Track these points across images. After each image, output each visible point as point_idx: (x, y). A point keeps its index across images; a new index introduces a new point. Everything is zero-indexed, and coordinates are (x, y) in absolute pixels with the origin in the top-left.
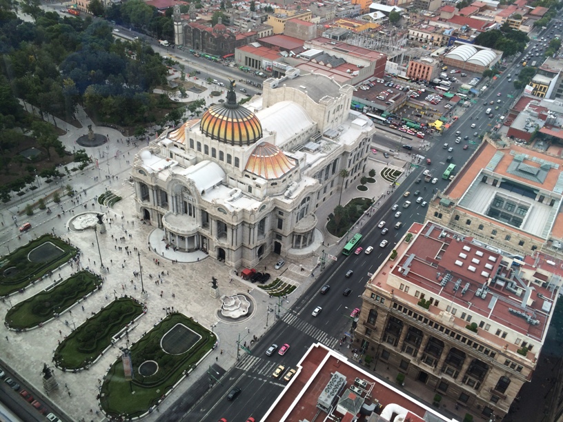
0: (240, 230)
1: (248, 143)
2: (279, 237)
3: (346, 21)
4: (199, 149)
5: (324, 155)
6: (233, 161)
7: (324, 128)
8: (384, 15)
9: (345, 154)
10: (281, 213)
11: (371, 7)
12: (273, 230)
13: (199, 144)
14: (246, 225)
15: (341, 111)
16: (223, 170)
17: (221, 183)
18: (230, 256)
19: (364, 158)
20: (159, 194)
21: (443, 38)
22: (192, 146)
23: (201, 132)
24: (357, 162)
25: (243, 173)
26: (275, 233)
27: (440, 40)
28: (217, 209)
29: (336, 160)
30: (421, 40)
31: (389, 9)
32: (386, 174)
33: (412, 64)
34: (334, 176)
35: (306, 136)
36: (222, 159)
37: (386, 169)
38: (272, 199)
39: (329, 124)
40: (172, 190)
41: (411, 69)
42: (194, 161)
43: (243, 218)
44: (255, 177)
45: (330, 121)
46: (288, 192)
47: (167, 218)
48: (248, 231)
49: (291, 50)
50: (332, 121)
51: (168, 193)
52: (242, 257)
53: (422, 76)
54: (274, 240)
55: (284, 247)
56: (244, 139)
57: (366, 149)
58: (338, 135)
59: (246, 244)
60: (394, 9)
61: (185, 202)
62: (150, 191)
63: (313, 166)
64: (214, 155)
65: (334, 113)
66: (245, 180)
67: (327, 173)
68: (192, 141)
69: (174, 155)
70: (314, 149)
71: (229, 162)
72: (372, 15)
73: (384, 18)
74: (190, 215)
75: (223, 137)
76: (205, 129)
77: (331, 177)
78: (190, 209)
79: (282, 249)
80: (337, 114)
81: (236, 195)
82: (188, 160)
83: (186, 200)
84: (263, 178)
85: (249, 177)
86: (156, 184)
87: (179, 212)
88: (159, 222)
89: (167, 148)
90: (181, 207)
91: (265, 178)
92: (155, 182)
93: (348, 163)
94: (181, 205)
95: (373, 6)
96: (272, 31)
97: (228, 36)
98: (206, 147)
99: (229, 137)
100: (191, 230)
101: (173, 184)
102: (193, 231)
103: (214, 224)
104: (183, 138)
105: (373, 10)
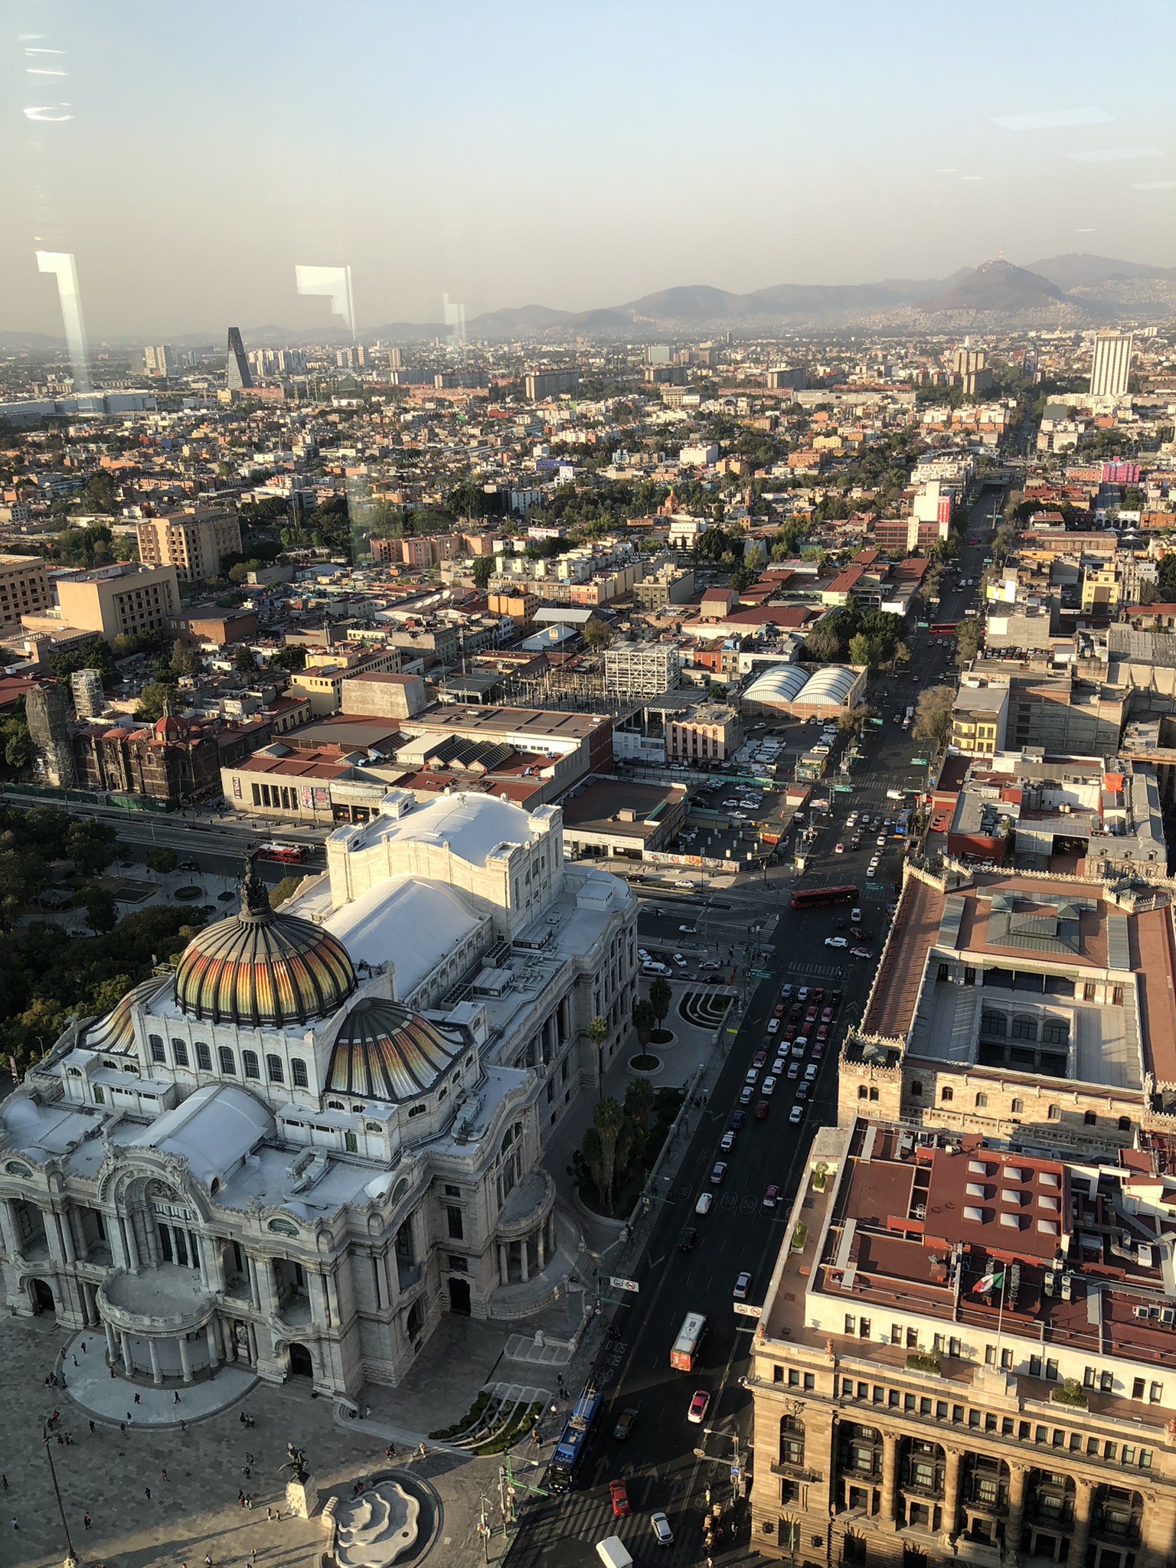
0: (344, 1272)
1: (323, 1013)
2: (458, 1262)
3: (489, 659)
4: (182, 1060)
5: (530, 995)
6: (287, 1071)
7: (512, 925)
8: (572, 631)
9: (580, 980)
10: (452, 1191)
11: (537, 617)
12: (435, 1246)
13: (179, 1046)
14: (359, 1252)
15: (544, 873)
16: (263, 1103)
17: (261, 1146)
18: (327, 1361)
19: (629, 979)
20: (78, 1222)
22: (159, 1056)
23: (179, 1010)
24: (612, 997)
25: (321, 1098)
26: (444, 1255)
28: (265, 1225)
29: (561, 1005)
33: (675, 729)
34: (565, 1047)
35: (470, 955)
36: (252, 1072)
37: (688, 995)
38: (420, 1153)
39: (521, 912)
40: (118, 1200)
41: (675, 740)
42: (169, 1097)
43: (349, 1233)
44: (357, 1102)
45: (523, 903)
46: (458, 1125)
47: (113, 1288)
48: (371, 1270)
50: (528, 902)
51: (104, 1210)
52: (362, 1355)
53: (705, 752)
54: (446, 1277)
55: (479, 1289)
56: (311, 1003)
57: (628, 957)
58: (550, 935)
59: (372, 1309)
61: (163, 1229)
62: (49, 1221)
63: (508, 1033)
64: (228, 1067)
65: (528, 882)
66: (330, 1117)
67: (546, 1043)
68: (156, 1042)
69: (106, 1093)
70: (498, 986)
71: (276, 1076)
72: (544, 633)
73: (574, 635)
74: (183, 1260)
75: (249, 1012)
76: (191, 997)
77: (559, 1051)
78: (180, 1243)
79: (473, 1295)
80: (535, 883)
81: (313, 1171)
82: (152, 1097)
83: (163, 1221)
84: (384, 1100)
85: (342, 1107)
86: (63, 1195)
87: (146, 1261)
88: (84, 1312)
89: (84, 1075)
90: (152, 1245)
91: (388, 1098)
92: (62, 1189)
93: (593, 1002)
94: (150, 1237)
95: (542, 615)
96: (309, 710)
97: (197, 741)
98: (202, 1049)
99: (266, 1006)
100: (194, 1310)
101: (120, 1182)
102: (203, 1311)
103: (262, 1273)
104: (126, 1036)
105: (544, 624)
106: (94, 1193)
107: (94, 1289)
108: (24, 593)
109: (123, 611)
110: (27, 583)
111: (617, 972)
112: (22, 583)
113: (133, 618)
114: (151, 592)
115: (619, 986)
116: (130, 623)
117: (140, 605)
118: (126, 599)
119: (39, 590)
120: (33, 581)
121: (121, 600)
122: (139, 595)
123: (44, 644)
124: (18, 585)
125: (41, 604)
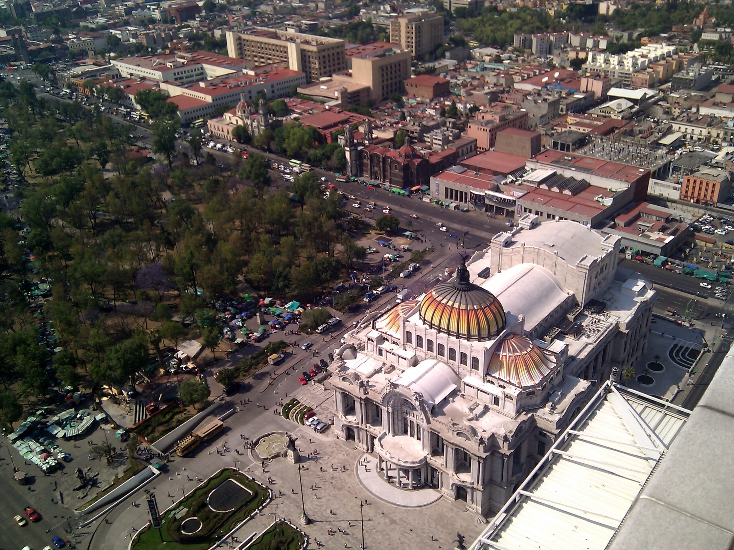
0: (488, 462)
1: (489, 337)
3: (578, 120)
4: (419, 344)
5: (591, 340)
6: (469, 361)
7: (585, 300)
8: (631, 104)
9: (618, 335)
10: (543, 434)
11: (609, 94)
12: (530, 456)
13: (419, 338)
14: (497, 454)
15: (605, 272)
16: (455, 372)
17: (454, 393)
18: (474, 497)
20: (369, 409)
21: (726, 133)
22: (409, 341)
23: (421, 322)
25: (484, 378)
27: (721, 136)
28: (455, 433)
29: (606, 346)
30: (692, 138)
31: (637, 94)
32: (677, 355)
33: (689, 180)
35: (561, 312)
36: (452, 358)
37: (676, 346)
38: (529, 414)
39: (590, 292)
40: (389, 404)
41: (688, 186)
42: (412, 361)
43: (493, 446)
44: (502, 383)
45: (592, 288)
47: (383, 441)
48: (501, 465)
49: (509, 174)
50: (594, 288)
51: (382, 407)
52: (490, 498)
53: (705, 196)
56: (484, 331)
57: (645, 323)
59: (498, 480)
60: (645, 94)
61: (406, 419)
62: (358, 406)
63: (579, 359)
65: (596, 277)
66: (488, 387)
68: (409, 334)
69: (384, 352)
71: (464, 362)
72: (612, 104)
73: (631, 108)
74: (412, 436)
75: (455, 331)
78: (412, 428)
80: (600, 277)
81: (478, 411)
82: (405, 359)
84: (515, 385)
85: (493, 383)
86: (366, 396)
87: (396, 432)
88: (367, 445)
89: (375, 343)
90: (400, 425)
91: (517, 384)
92: (365, 394)
93: (623, 346)
94: (400, 422)
95: (613, 92)
96: (476, 145)
97: (419, 160)
98: (430, 342)
99: (463, 330)
100: (417, 460)
101: (391, 397)
102: (420, 461)
103: (450, 453)
104: (394, 328)
105: (613, 98)
106: (378, 399)
107: (373, 438)
108: (334, 60)
109: (383, 75)
110: (335, 54)
111: (638, 331)
112: (333, 54)
113: (387, 80)
114: (397, 66)
115: (638, 337)
116: (385, 82)
117: (391, 73)
118: (385, 69)
119: (341, 58)
120: (338, 53)
121: (383, 70)
122: (391, 67)
123: (344, 93)
124: (331, 55)
125: (341, 66)
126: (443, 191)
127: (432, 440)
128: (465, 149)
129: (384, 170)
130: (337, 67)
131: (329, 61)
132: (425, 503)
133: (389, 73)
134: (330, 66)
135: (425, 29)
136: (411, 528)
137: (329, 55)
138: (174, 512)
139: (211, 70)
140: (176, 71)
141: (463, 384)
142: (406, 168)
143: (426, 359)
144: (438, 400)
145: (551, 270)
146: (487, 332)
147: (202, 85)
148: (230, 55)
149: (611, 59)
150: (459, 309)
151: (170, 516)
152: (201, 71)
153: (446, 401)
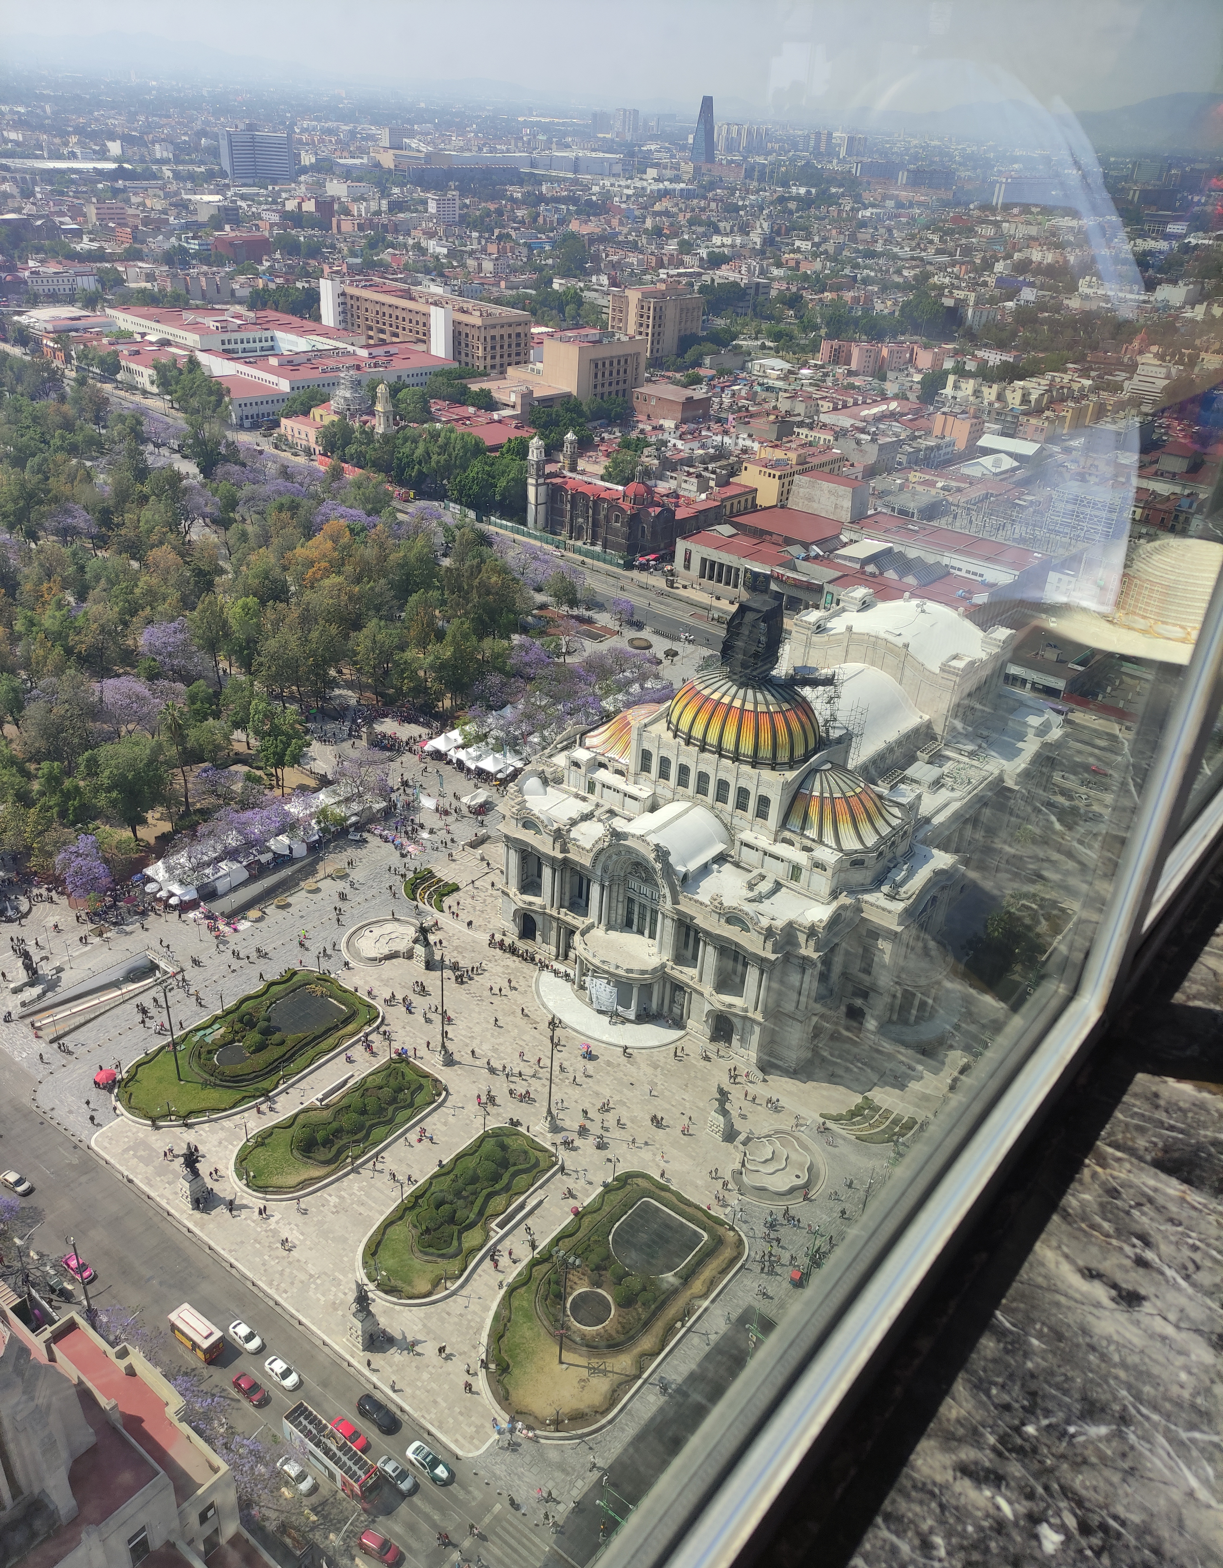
0: (777, 973)
1: (791, 764)
2: (862, 992)
3: (927, 477)
4: (664, 774)
6: (752, 804)
7: (947, 731)
8: (1016, 463)
10: (872, 934)
11: (980, 443)
12: (845, 974)
13: (665, 763)
14: (794, 957)
15: (984, 689)
16: (725, 825)
17: (721, 859)
18: (746, 1035)
20: (568, 878)
22: (646, 767)
23: (670, 734)
25: (776, 834)
26: (849, 983)
28: (723, 918)
31: (1026, 448)
35: (906, 747)
36: (721, 797)
39: (958, 719)
40: (604, 871)
42: (649, 803)
43: (789, 942)
44: (809, 843)
45: (961, 713)
46: (888, 882)
47: (586, 937)
48: (799, 978)
49: (813, 542)
50: (965, 714)
51: (592, 877)
52: (775, 1040)
54: (846, 1002)
55: (873, 1018)
56: (784, 754)
58: (980, 747)
59: (792, 1007)
61: (631, 901)
62: (547, 872)
63: (933, 821)
65: (970, 694)
66: (781, 849)
68: (646, 755)
69: (598, 787)
70: (929, 780)
71: (741, 805)
72: (986, 460)
73: (1017, 469)
74: (641, 932)
75: (732, 748)
76: (684, 726)
78: (643, 916)
79: (866, 1022)
80: (975, 696)
81: (763, 887)
82: (636, 799)
83: (632, 896)
84: (831, 847)
85: (792, 844)
86: (563, 855)
87: (613, 924)
88: (558, 948)
89: (583, 770)
90: (620, 912)
91: (834, 845)
92: (562, 851)
94: (620, 905)
95: (988, 441)
96: (754, 499)
97: (658, 510)
98: (684, 770)
99: (747, 747)
100: (650, 968)
101: (610, 857)
102: (655, 970)
103: (709, 956)
104: (620, 746)
105: (987, 451)
106: (586, 861)
107: (571, 932)
108: (510, 346)
109: (596, 376)
110: (514, 336)
112: (510, 336)
113: (603, 384)
114: (622, 362)
116: (599, 389)
117: (611, 373)
118: (600, 365)
119: (522, 344)
120: (518, 336)
121: (596, 366)
122: (611, 364)
123: (527, 396)
124: (506, 337)
125: (522, 358)
126: (696, 564)
127: (677, 934)
128: (736, 502)
129: (595, 524)
130: (514, 358)
131: (502, 347)
132: (657, 1044)
133: (607, 374)
134: (502, 356)
135: (671, 313)
136: (632, 1080)
137: (502, 336)
138: (202, 1033)
139: (290, 342)
140: (226, 337)
141: (737, 844)
142: (634, 520)
143: (673, 800)
144: (693, 865)
145: (894, 676)
146: (787, 754)
147: (273, 361)
148: (325, 321)
149: (985, 390)
150: (742, 710)
151: (196, 1039)
152: (270, 343)
153: (705, 869)
